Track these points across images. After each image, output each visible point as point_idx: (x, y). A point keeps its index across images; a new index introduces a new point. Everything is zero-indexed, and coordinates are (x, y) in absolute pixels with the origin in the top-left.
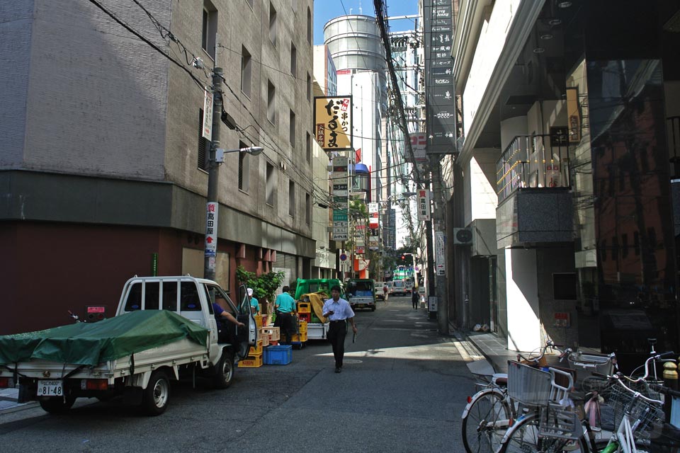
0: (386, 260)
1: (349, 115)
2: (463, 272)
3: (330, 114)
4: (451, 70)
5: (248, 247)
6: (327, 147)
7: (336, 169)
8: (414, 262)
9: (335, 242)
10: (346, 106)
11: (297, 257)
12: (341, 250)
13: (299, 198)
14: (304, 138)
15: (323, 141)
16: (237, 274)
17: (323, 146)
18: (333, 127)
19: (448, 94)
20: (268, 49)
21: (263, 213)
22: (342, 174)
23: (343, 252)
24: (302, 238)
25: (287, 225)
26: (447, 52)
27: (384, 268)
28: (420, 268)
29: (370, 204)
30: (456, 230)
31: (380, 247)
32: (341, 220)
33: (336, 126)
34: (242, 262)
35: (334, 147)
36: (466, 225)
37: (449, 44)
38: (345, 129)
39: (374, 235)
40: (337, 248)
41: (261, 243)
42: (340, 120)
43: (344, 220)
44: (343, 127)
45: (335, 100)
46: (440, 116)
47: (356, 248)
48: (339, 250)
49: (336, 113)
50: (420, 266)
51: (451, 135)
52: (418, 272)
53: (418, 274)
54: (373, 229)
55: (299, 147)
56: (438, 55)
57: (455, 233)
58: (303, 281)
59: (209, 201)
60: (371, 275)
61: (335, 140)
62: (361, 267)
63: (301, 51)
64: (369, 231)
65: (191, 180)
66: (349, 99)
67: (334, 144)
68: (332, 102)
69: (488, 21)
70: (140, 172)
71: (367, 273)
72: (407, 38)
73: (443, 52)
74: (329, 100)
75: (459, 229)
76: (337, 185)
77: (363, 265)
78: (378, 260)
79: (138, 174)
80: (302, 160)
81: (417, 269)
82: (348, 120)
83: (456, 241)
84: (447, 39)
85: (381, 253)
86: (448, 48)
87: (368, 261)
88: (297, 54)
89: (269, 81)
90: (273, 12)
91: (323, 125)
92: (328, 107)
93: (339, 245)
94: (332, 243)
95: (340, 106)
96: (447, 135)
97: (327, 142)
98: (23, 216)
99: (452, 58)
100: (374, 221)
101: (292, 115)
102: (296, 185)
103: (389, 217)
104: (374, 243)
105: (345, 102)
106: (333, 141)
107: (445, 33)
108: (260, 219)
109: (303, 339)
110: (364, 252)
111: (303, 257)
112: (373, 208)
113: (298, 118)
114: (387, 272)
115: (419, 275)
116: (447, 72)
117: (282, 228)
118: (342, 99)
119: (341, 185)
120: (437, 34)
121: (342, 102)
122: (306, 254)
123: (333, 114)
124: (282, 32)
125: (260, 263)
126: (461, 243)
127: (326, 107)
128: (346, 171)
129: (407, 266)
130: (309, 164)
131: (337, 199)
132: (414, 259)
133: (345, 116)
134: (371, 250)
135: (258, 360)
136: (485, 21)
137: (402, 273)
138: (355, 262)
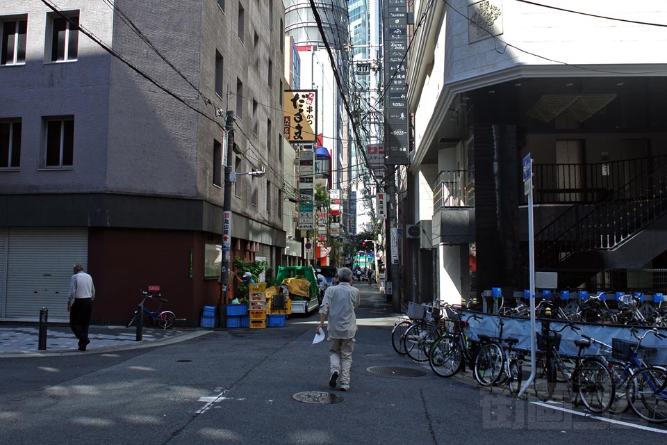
0: (347, 246)
1: (314, 109)
2: (414, 260)
3: (295, 107)
4: (406, 95)
5: (242, 240)
6: (292, 139)
7: (303, 163)
8: (375, 249)
9: (300, 231)
10: (312, 99)
11: (271, 247)
12: (305, 239)
13: (274, 195)
14: (277, 140)
15: (289, 133)
16: (234, 263)
17: (289, 138)
18: (298, 120)
19: (402, 115)
20: (253, 72)
21: (249, 211)
22: (308, 168)
23: (308, 240)
24: (275, 231)
25: (265, 220)
26: (402, 79)
27: (344, 255)
28: (381, 255)
29: (331, 191)
30: (408, 227)
31: (341, 233)
32: (307, 211)
33: (301, 119)
34: (237, 253)
35: (299, 139)
36: (416, 222)
37: (404, 73)
38: (310, 122)
39: (335, 221)
40: (302, 236)
41: (248, 237)
42: (305, 113)
43: (309, 211)
44: (308, 120)
45: (300, 94)
46: (396, 133)
47: (319, 236)
48: (303, 238)
49: (301, 106)
50: (381, 253)
51: (405, 150)
52: (379, 259)
53: (378, 261)
54: (334, 216)
55: (274, 150)
56: (396, 82)
57: (407, 229)
58: (282, 268)
59: (224, 210)
60: (331, 262)
61: (300, 132)
62: (323, 254)
63: (274, 62)
64: (330, 219)
65: (210, 194)
66: (314, 93)
67: (299, 137)
68: (297, 95)
69: (430, 76)
70: (181, 191)
71: (328, 259)
72: (370, 64)
73: (399, 79)
74: (294, 94)
75: (410, 226)
76: (304, 178)
77: (325, 252)
78: (338, 247)
79: (179, 193)
80: (276, 161)
81: (378, 256)
82: (313, 113)
83: (408, 236)
84: (403, 68)
85: (342, 239)
86: (403, 77)
87: (329, 249)
88: (273, 65)
89: (254, 100)
90: (256, 38)
91: (289, 118)
92: (294, 100)
93: (303, 234)
94: (298, 233)
95: (305, 99)
96: (401, 149)
97: (292, 134)
98: (108, 224)
99: (407, 85)
100: (335, 207)
101: (269, 122)
102: (271, 185)
103: (350, 203)
104: (334, 230)
105: (310, 96)
106: (299, 134)
107: (401, 64)
108: (248, 218)
109: (289, 312)
110: (326, 239)
111: (275, 246)
112: (334, 194)
113: (273, 124)
114: (347, 258)
115: (380, 262)
116: (402, 97)
117: (262, 223)
118: (308, 93)
119: (307, 178)
120: (394, 64)
121: (307, 96)
122: (279, 244)
123: (298, 108)
124: (262, 51)
125: (247, 253)
126: (411, 237)
127: (292, 100)
128: (312, 164)
129: (368, 252)
130: (281, 162)
131: (303, 191)
132: (375, 245)
133: (310, 110)
134: (332, 237)
135: (264, 323)
136: (428, 76)
137: (362, 259)
138: (318, 250)
